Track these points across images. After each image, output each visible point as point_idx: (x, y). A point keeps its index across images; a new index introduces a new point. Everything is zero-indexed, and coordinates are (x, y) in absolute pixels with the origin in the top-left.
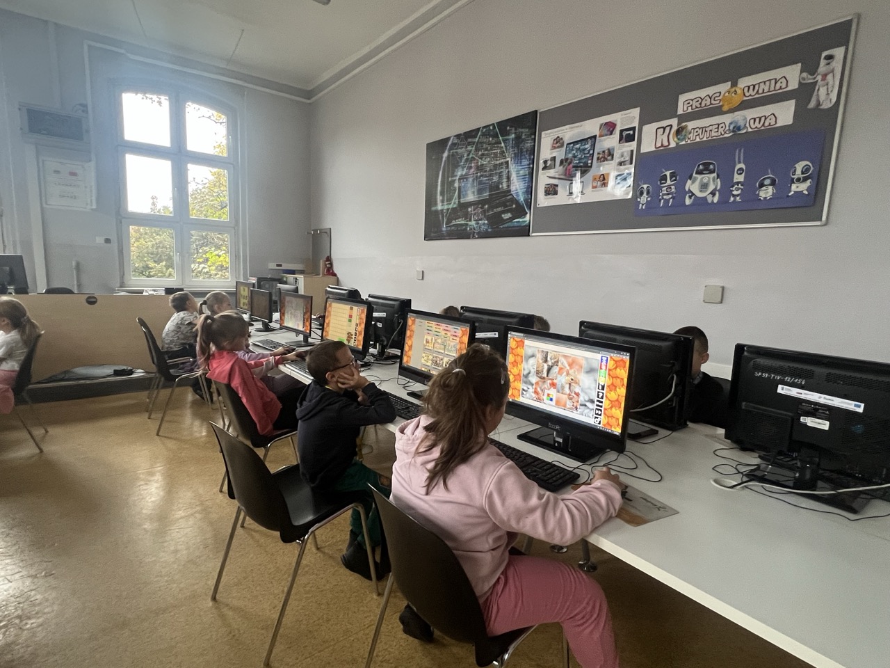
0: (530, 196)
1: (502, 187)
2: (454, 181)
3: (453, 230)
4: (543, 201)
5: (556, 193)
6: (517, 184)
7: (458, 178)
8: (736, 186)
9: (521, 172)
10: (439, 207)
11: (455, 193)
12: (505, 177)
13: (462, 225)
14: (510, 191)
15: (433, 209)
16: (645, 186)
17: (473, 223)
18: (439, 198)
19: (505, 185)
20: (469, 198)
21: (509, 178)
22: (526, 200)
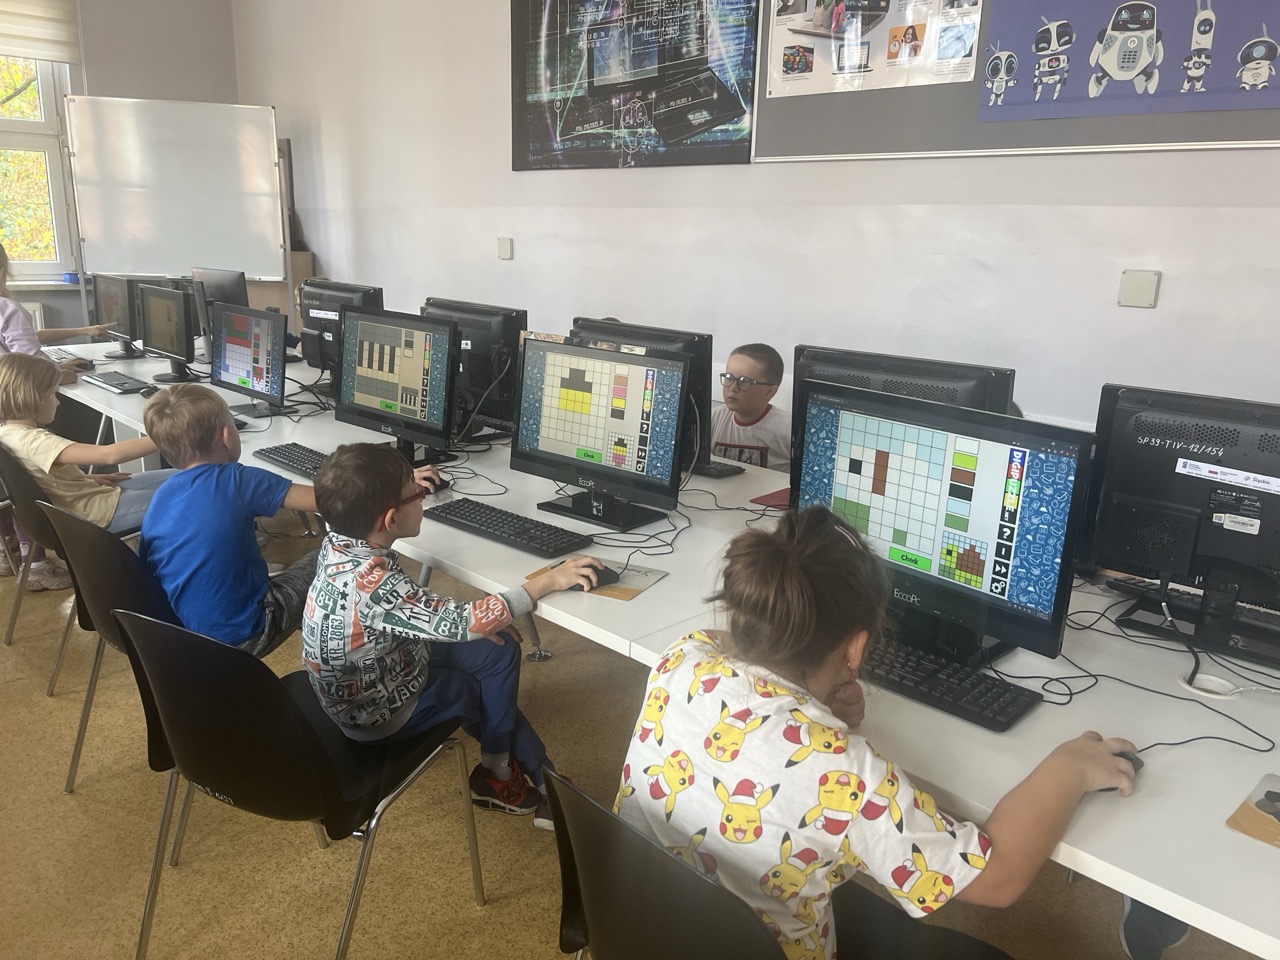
0: (750, 73)
1: (689, 52)
2: (576, 36)
3: (577, 149)
4: (779, 84)
5: (807, 67)
6: (721, 44)
7: (586, 28)
8: (1195, 59)
9: (731, 18)
10: (545, 95)
11: (580, 63)
12: (693, 28)
13: (597, 136)
14: (706, 61)
15: (530, 98)
16: (1004, 55)
17: (623, 132)
18: (544, 74)
19: (694, 48)
20: (612, 76)
21: (702, 31)
22: (742, 83)
